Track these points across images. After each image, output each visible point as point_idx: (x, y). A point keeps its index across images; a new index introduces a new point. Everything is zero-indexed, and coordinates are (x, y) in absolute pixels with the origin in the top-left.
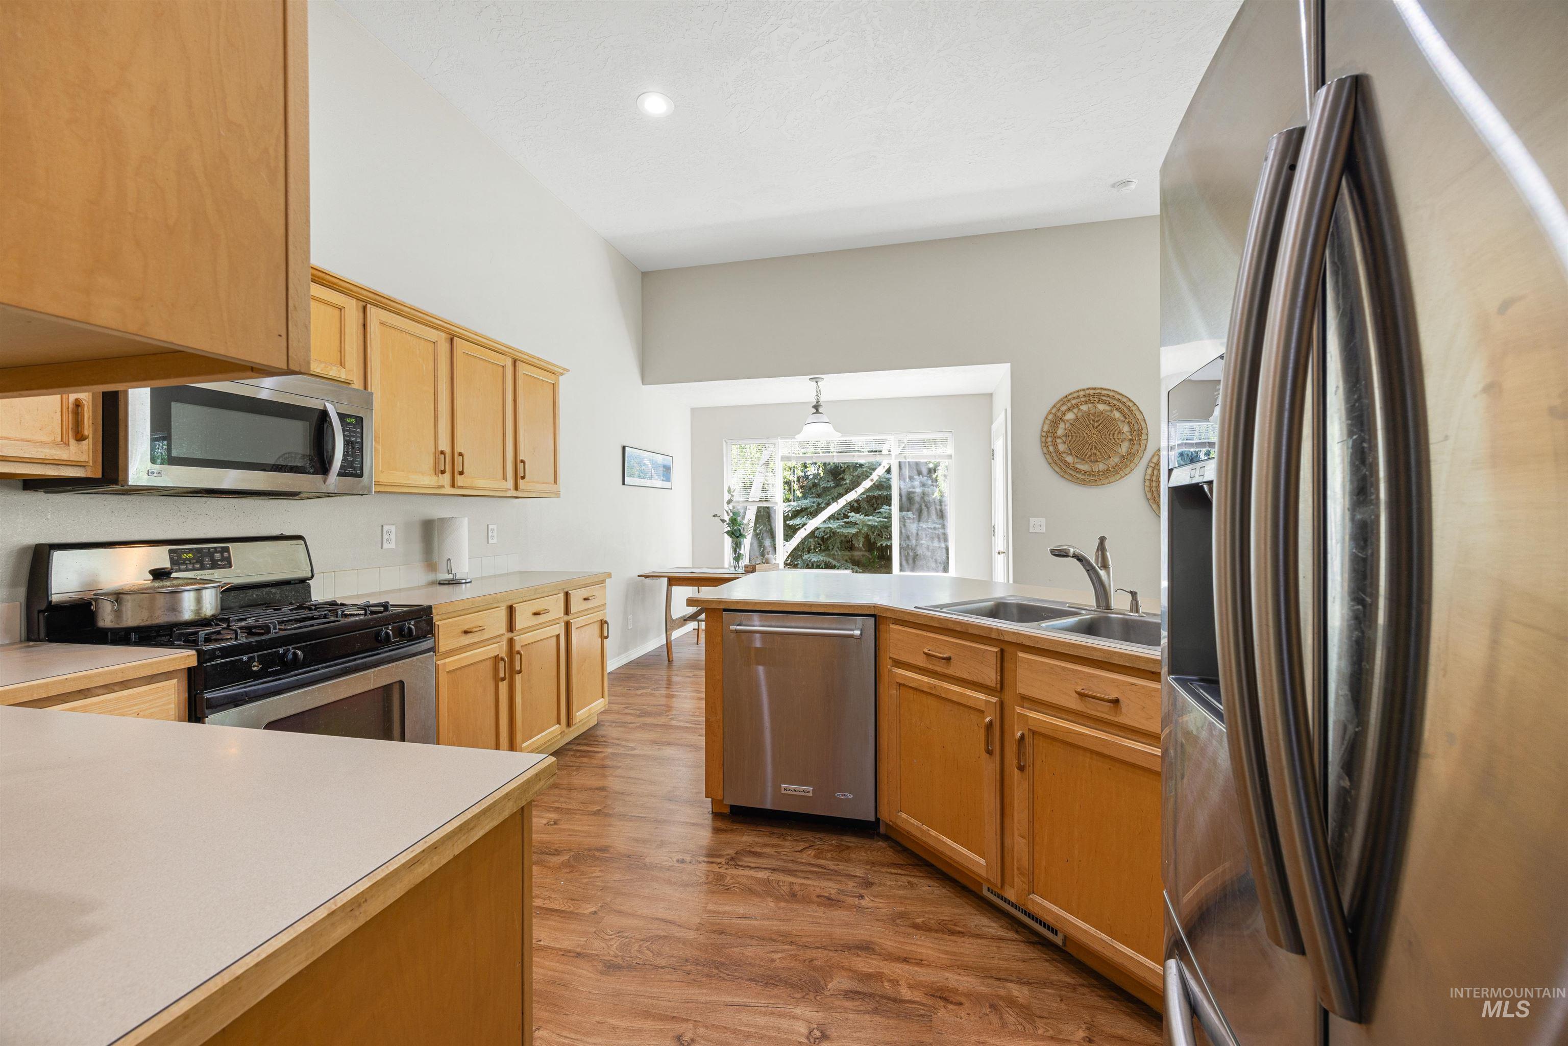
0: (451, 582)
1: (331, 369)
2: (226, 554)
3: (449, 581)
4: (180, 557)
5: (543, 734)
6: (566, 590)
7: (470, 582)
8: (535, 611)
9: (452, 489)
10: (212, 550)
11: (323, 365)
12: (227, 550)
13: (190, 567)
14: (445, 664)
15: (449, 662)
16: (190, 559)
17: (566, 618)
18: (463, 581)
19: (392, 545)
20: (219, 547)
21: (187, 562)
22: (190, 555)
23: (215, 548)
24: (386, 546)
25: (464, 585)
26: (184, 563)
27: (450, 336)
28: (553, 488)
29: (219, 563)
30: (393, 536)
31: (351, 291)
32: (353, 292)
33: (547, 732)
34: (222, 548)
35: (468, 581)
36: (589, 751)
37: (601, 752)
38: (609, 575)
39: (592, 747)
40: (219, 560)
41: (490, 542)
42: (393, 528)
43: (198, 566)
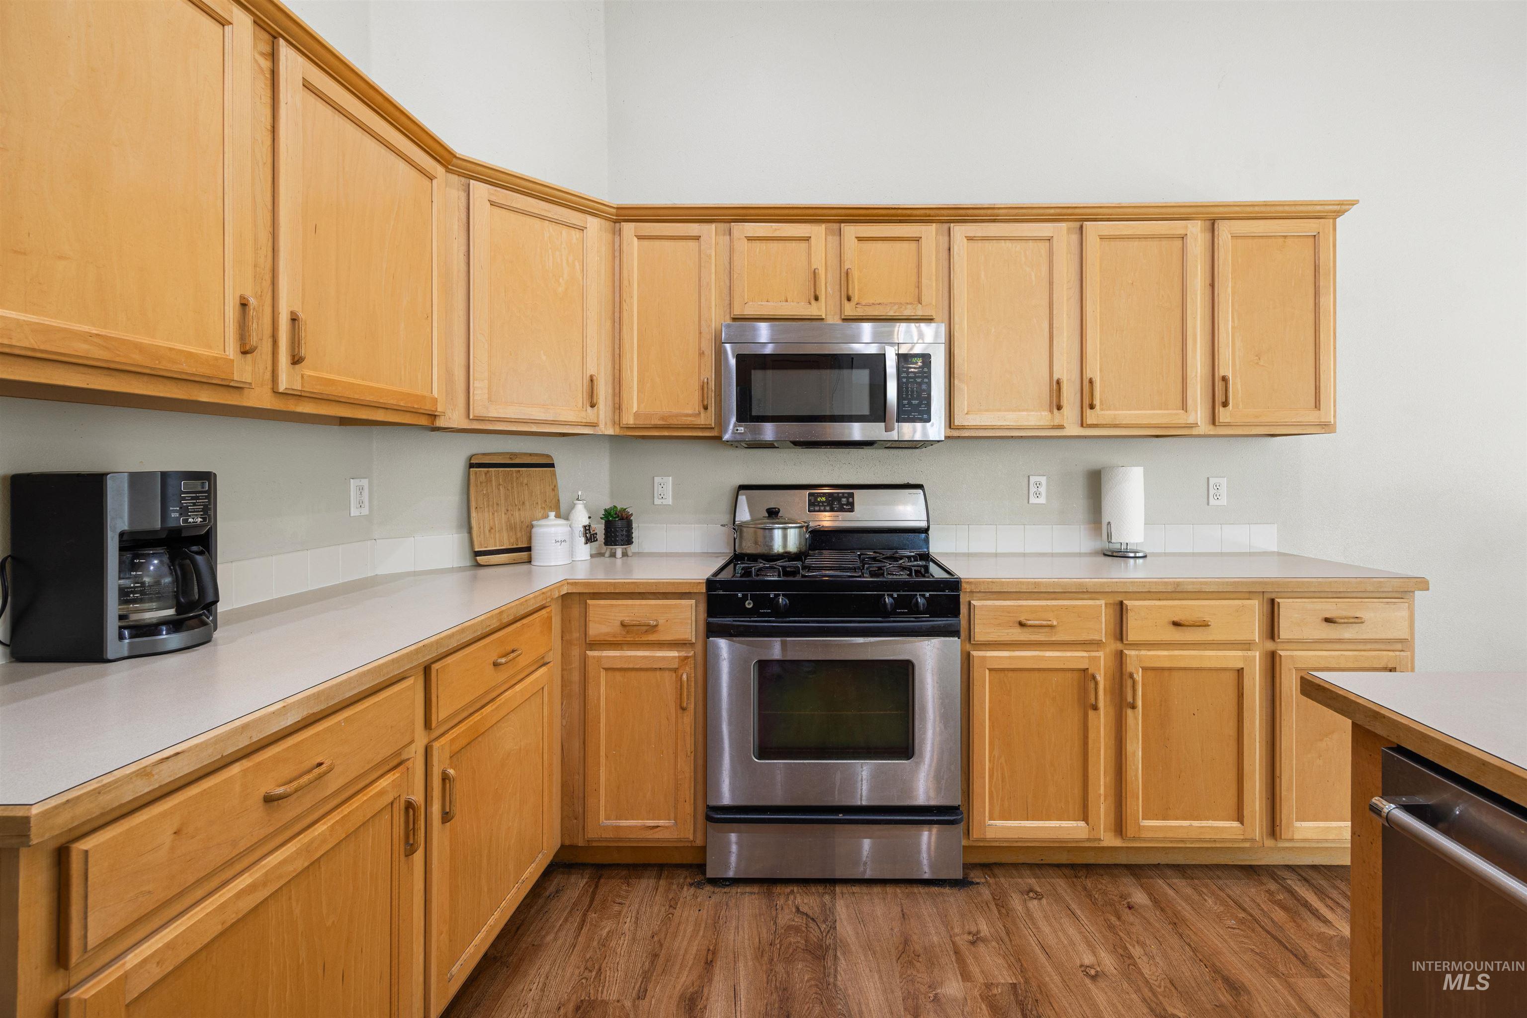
0: (1115, 554)
1: (906, 309)
2: (851, 499)
3: (1113, 552)
4: (816, 499)
5: (1196, 823)
6: (1273, 596)
7: (1145, 557)
8: (1176, 619)
9: (1081, 429)
10: (841, 495)
11: (896, 307)
12: (852, 495)
13: (822, 508)
14: (984, 658)
15: (991, 657)
16: (823, 502)
17: (1270, 646)
18: (1132, 555)
19: (1042, 500)
20: (846, 493)
21: (821, 504)
22: (824, 499)
23: (843, 493)
24: (1033, 500)
25: (1132, 561)
26: (818, 505)
27: (1078, 224)
28: (1312, 416)
29: (845, 507)
30: (1043, 490)
31: (929, 216)
32: (933, 216)
33: (1204, 823)
34: (848, 493)
35: (1138, 555)
36: (1306, 905)
37: (1326, 921)
38: (1423, 584)
39: (1322, 900)
40: (844, 504)
41: (1210, 504)
42: (1043, 480)
43: (828, 508)
